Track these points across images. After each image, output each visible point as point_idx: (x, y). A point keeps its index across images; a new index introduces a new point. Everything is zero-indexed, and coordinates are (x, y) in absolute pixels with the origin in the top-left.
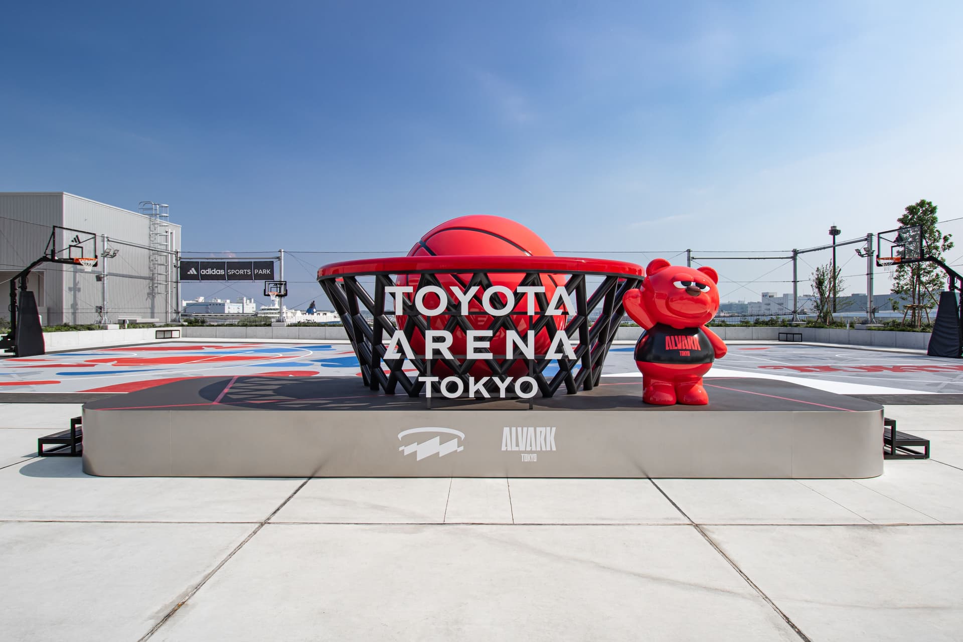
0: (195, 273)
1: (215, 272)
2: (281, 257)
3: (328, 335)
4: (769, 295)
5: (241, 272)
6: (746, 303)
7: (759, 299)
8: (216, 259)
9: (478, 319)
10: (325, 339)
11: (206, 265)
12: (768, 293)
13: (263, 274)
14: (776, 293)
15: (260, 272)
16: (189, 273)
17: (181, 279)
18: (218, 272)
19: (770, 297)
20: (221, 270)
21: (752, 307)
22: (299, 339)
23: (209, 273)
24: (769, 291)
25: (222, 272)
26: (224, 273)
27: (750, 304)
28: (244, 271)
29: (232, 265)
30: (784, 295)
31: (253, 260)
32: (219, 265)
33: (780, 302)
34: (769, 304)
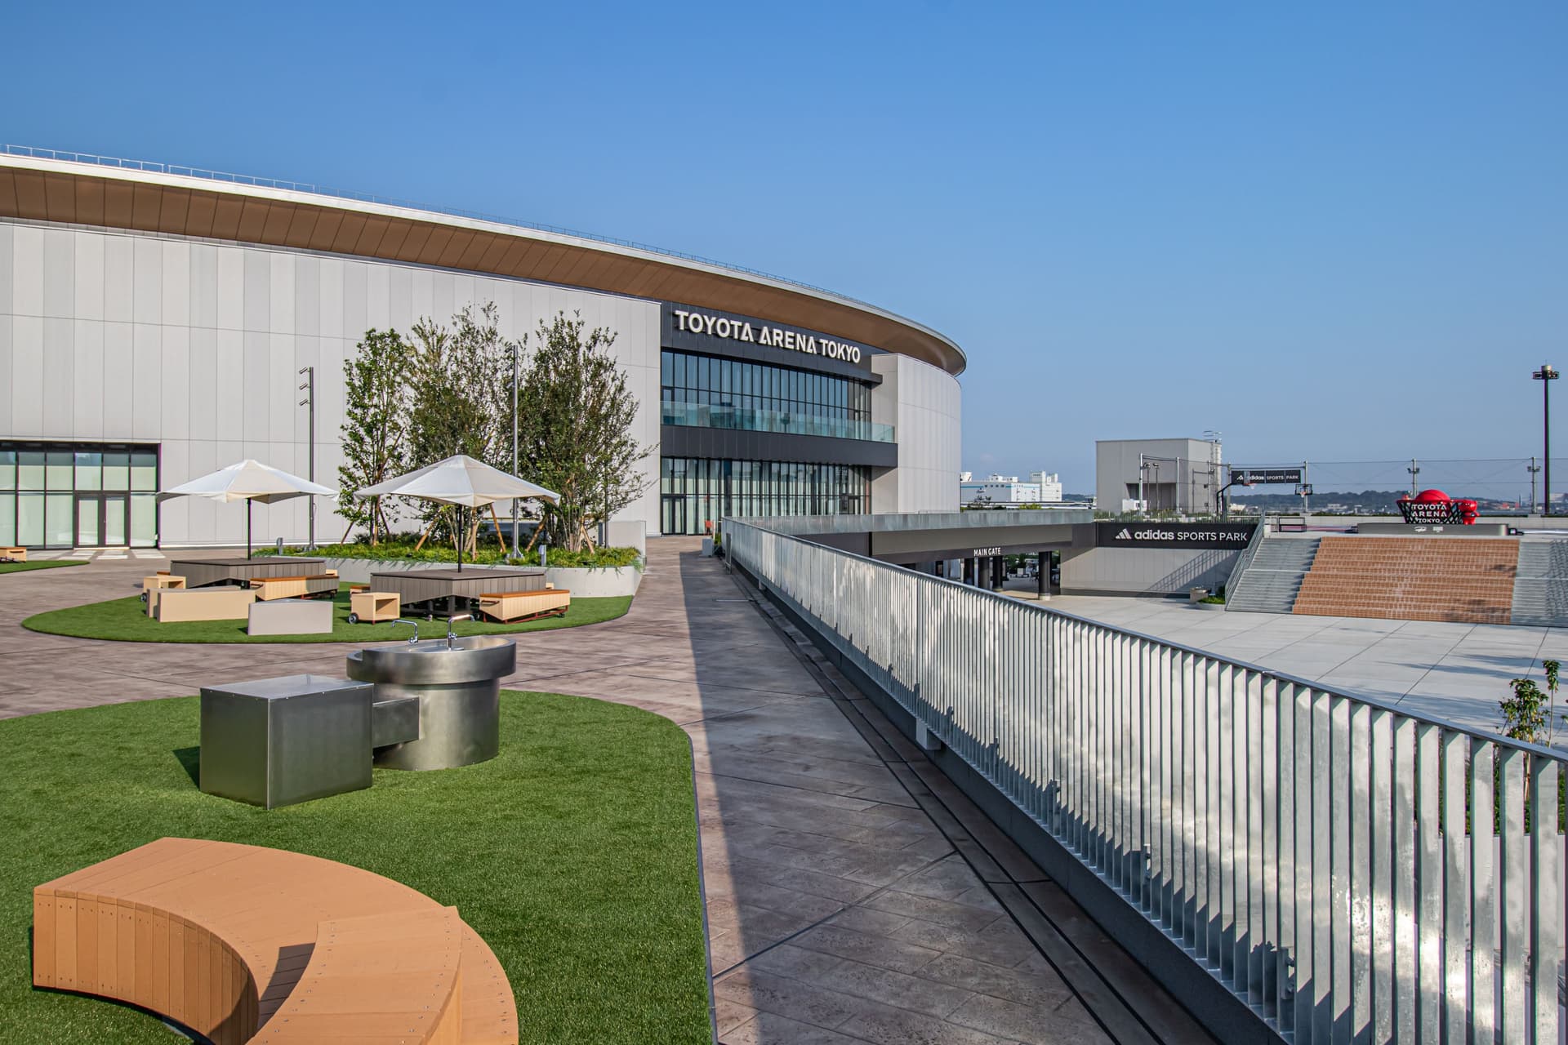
9: (1429, 510)
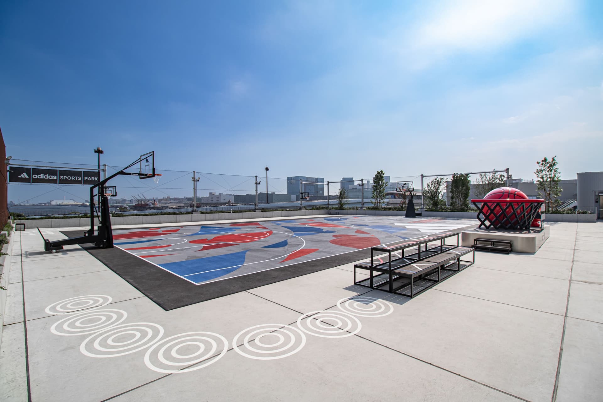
0: (27, 177)
1: (48, 177)
2: (105, 169)
3: (144, 221)
4: (213, 193)
5: (73, 178)
6: (200, 197)
7: (208, 195)
8: (47, 167)
10: (142, 224)
11: (37, 171)
12: (212, 193)
13: (92, 181)
14: (216, 193)
15: (89, 178)
16: (20, 177)
17: (10, 181)
18: (51, 177)
19: (213, 194)
20: (53, 175)
21: (204, 199)
22: (123, 225)
23: (41, 178)
24: (213, 192)
25: (54, 177)
26: (56, 178)
27: (203, 197)
28: (76, 178)
29: (63, 173)
30: (219, 194)
31: (83, 170)
32: (52, 172)
33: (218, 197)
34: (212, 198)
